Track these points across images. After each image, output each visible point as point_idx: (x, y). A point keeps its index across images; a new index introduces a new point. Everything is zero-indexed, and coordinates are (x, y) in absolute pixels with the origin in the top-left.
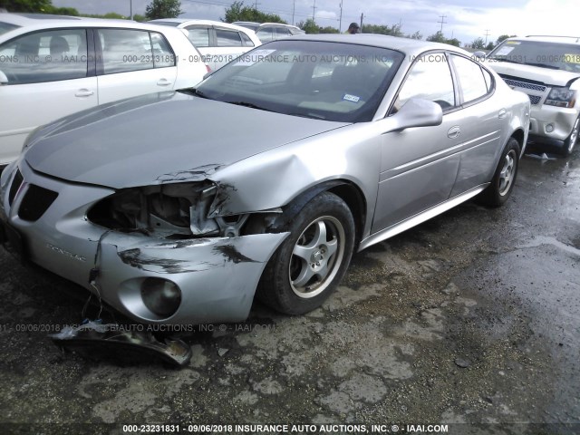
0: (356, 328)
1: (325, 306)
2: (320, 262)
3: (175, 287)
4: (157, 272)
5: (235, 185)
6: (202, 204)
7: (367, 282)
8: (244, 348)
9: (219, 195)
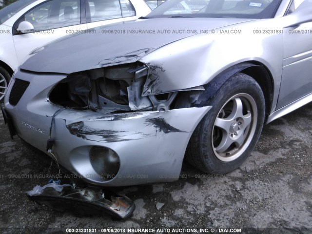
0: (270, 185)
1: (242, 168)
2: (238, 132)
3: (115, 154)
4: (98, 141)
5: (163, 66)
6: (137, 84)
7: (274, 148)
8: (177, 202)
9: (150, 75)
